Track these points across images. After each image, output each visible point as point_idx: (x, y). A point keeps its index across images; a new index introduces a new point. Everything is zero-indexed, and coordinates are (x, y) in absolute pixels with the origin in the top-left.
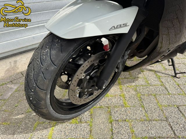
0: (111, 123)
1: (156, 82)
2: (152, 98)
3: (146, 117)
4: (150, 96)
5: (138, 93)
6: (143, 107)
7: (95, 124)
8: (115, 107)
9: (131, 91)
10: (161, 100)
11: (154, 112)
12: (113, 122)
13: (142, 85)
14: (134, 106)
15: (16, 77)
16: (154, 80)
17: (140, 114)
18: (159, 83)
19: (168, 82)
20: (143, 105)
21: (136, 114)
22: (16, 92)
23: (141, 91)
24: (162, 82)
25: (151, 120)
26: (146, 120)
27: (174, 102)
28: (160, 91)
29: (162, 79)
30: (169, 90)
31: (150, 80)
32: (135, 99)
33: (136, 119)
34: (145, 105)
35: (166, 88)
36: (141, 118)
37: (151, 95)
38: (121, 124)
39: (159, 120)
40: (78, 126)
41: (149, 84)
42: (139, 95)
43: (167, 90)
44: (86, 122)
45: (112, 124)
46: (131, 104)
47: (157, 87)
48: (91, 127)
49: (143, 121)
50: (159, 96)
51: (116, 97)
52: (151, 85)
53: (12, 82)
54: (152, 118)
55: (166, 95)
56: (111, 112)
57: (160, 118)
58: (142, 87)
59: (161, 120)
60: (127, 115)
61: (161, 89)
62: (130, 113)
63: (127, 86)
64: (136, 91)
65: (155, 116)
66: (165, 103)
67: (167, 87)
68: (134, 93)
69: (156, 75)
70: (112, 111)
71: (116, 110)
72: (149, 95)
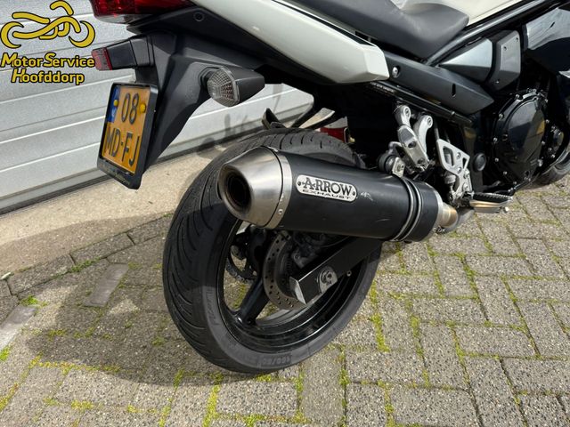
0: (344, 385)
1: (461, 290)
2: (445, 331)
3: (424, 379)
4: (442, 327)
5: (413, 316)
6: (420, 353)
7: (309, 387)
8: (356, 348)
9: (398, 309)
10: (464, 339)
11: (443, 367)
12: (348, 385)
13: (426, 295)
14: (400, 350)
15: (115, 246)
16: (457, 284)
17: (411, 369)
18: (469, 293)
19: (491, 293)
20: (422, 348)
21: (402, 369)
22: (122, 287)
23: (422, 310)
24: (477, 290)
25: (434, 387)
26: (422, 386)
27: (495, 347)
28: (466, 314)
29: (477, 282)
30: (488, 314)
31: (448, 281)
32: (405, 330)
33: (401, 382)
34: (427, 350)
35: (483, 308)
36: (411, 380)
37: (445, 323)
38: (365, 390)
39: (452, 389)
40: (271, 387)
41: (442, 292)
42: (415, 320)
43: (485, 313)
44: (288, 380)
45: (345, 390)
46: (394, 344)
47: (461, 303)
48: (300, 391)
49: (415, 388)
50: (462, 328)
51: (361, 323)
52: (447, 297)
53: (108, 260)
54: (436, 382)
55: (479, 325)
56: (345, 361)
57: (456, 384)
58: (424, 299)
59: (457, 389)
60: (382, 371)
61: (470, 310)
62: (388, 366)
63: (389, 293)
64: (410, 309)
65: (445, 378)
66: (474, 347)
67: (487, 304)
68: (405, 315)
69: (466, 270)
70: (347, 358)
71: (358, 355)
72: (439, 323)
